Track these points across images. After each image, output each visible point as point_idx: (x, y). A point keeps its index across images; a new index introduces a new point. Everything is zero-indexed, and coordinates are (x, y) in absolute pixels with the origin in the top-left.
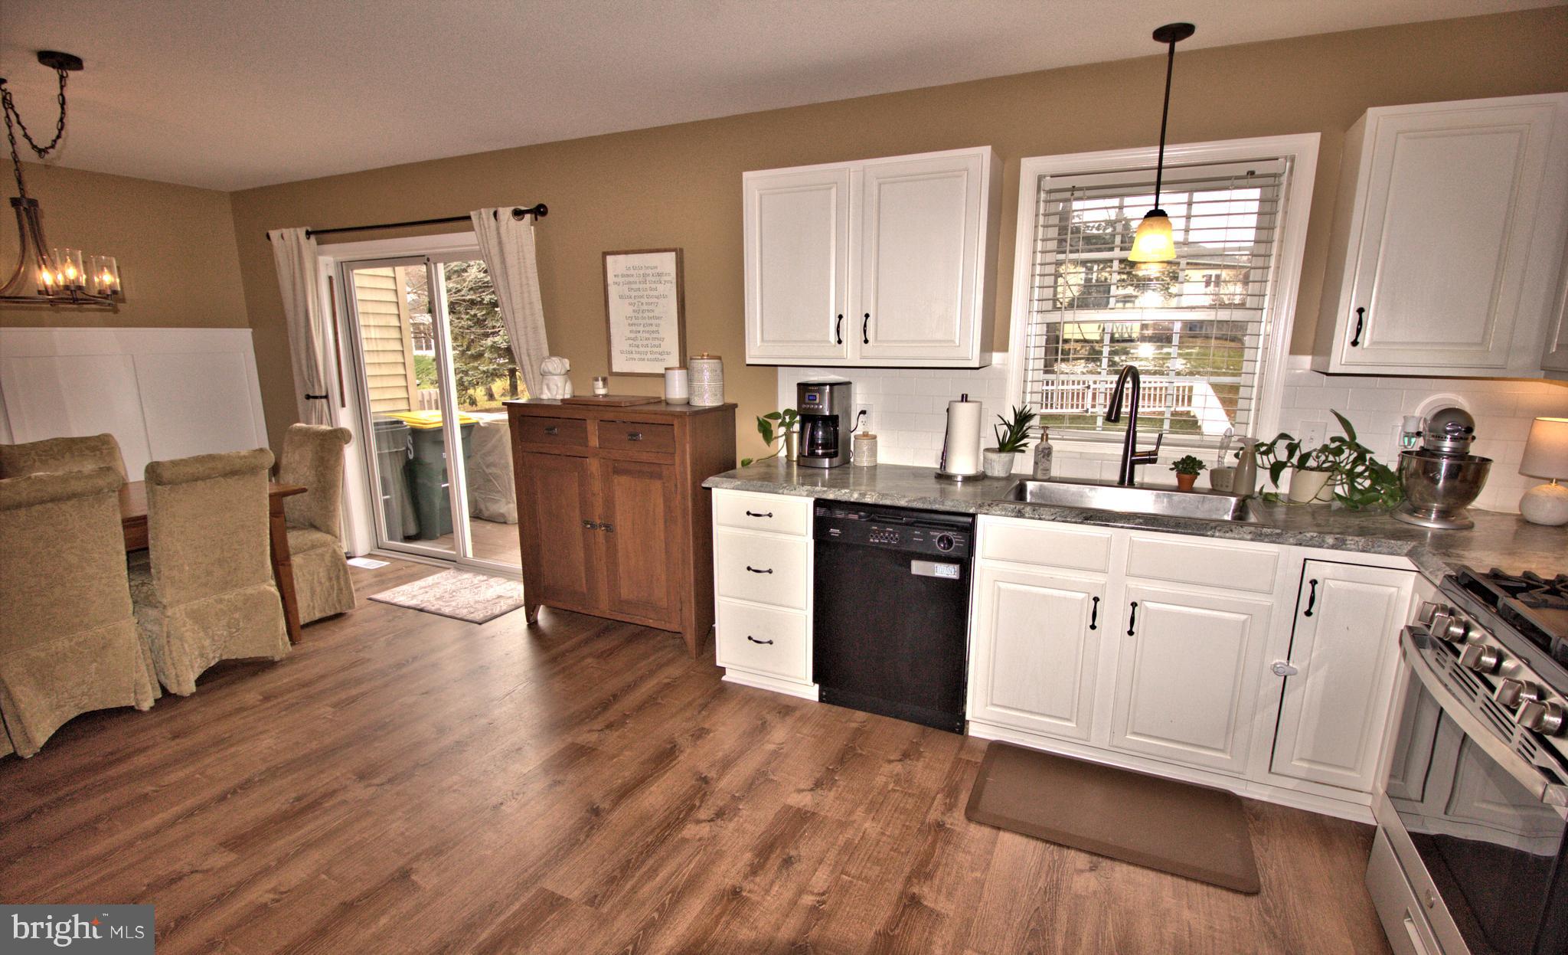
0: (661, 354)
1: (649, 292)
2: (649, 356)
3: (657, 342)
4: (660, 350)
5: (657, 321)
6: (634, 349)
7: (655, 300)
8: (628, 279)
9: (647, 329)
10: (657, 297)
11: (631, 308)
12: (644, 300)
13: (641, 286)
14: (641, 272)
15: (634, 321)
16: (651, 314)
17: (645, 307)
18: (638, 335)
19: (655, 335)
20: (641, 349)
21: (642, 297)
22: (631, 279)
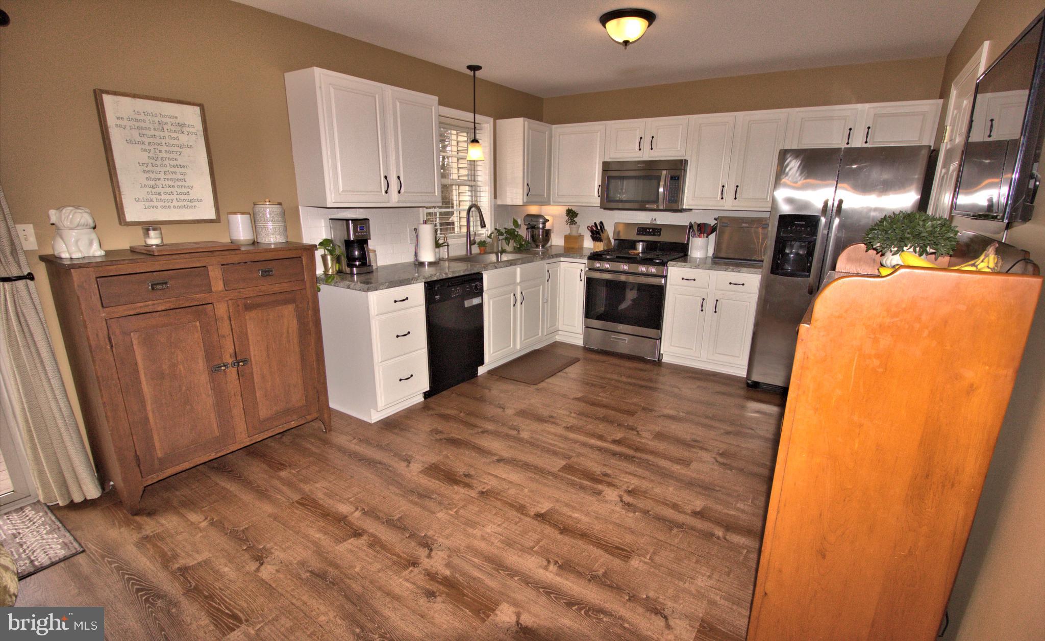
0: (191, 201)
1: (168, 141)
2: (175, 203)
3: (185, 190)
4: (189, 197)
5: (183, 170)
6: (154, 197)
7: (179, 149)
8: (137, 124)
9: (170, 176)
10: (181, 147)
11: (146, 154)
12: (164, 148)
13: (157, 133)
14: (156, 119)
15: (150, 168)
16: (173, 163)
17: (164, 155)
18: (158, 182)
19: (180, 183)
20: (163, 197)
21: (160, 144)
22: (143, 125)
